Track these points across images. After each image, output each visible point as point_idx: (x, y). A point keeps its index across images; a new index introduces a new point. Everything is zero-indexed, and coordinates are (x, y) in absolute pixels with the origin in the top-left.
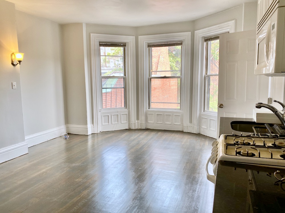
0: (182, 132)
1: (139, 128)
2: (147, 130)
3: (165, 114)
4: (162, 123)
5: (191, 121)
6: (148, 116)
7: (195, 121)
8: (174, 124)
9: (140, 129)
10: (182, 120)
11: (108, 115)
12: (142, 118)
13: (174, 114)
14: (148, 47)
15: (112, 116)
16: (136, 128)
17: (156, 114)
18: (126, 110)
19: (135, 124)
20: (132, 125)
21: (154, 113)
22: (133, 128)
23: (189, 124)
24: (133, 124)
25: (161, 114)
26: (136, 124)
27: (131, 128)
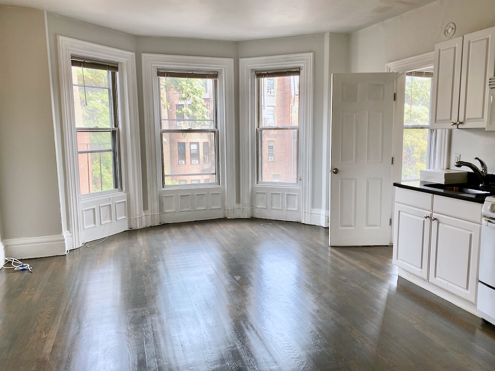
0: (224, 220)
1: (150, 224)
2: (164, 226)
3: (195, 194)
4: (190, 210)
5: (238, 201)
6: (164, 200)
7: (245, 199)
8: (211, 209)
9: (151, 227)
10: (223, 201)
11: (93, 207)
12: (154, 205)
13: (211, 193)
14: (158, 76)
15: (101, 208)
16: (144, 226)
17: (180, 195)
18: (123, 194)
19: (142, 219)
20: (136, 221)
21: (175, 195)
22: (138, 228)
23: (236, 206)
24: (138, 219)
25: (187, 195)
26: (144, 218)
27: (134, 228)
